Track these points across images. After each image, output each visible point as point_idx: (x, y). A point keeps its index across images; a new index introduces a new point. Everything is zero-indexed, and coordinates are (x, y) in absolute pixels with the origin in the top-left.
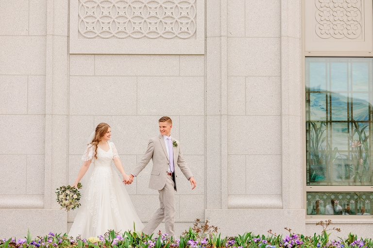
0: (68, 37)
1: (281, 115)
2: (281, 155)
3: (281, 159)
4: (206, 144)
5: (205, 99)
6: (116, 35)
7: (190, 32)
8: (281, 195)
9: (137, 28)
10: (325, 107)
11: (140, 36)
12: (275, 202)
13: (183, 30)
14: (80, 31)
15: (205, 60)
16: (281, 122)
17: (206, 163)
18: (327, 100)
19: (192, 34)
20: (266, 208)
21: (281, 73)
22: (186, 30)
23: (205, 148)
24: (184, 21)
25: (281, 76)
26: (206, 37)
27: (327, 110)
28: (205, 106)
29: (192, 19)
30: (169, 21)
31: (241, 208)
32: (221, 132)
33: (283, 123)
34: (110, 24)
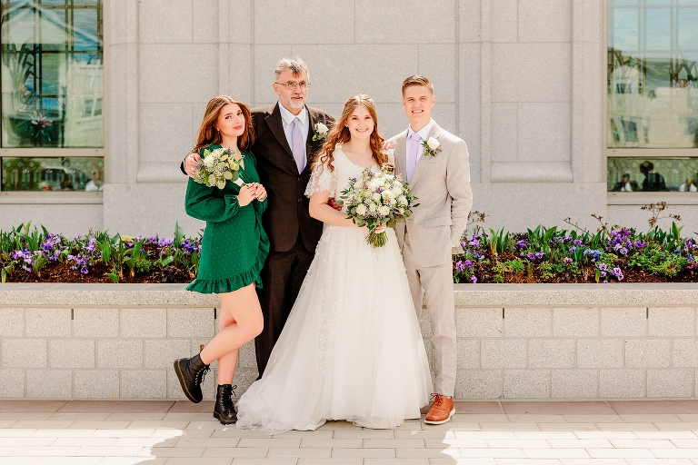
1: (571, 42)
2: (571, 102)
3: (571, 108)
4: (457, 87)
5: (457, 19)
8: (571, 162)
10: (636, 30)
12: (563, 172)
16: (571, 53)
17: (457, 115)
18: (639, 19)
20: (548, 182)
23: (457, 92)
27: (639, 34)
28: (457, 29)
31: (510, 181)
32: (480, 68)
33: (575, 53)
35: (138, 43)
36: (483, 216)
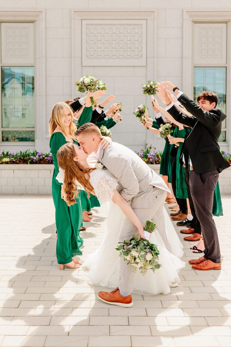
0: (82, 58)
6: (104, 57)
7: (139, 55)
9: (114, 54)
11: (115, 57)
13: (136, 54)
14: (87, 55)
15: (146, 69)
19: (140, 56)
21: (182, 75)
22: (137, 54)
24: (136, 50)
25: (182, 76)
26: (147, 58)
29: (140, 49)
30: (129, 50)
34: (101, 52)
35: (46, 95)
36: (155, 148)
